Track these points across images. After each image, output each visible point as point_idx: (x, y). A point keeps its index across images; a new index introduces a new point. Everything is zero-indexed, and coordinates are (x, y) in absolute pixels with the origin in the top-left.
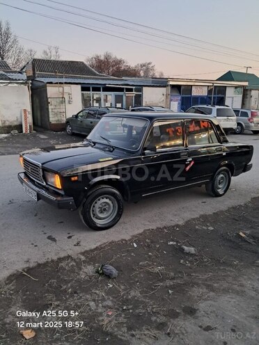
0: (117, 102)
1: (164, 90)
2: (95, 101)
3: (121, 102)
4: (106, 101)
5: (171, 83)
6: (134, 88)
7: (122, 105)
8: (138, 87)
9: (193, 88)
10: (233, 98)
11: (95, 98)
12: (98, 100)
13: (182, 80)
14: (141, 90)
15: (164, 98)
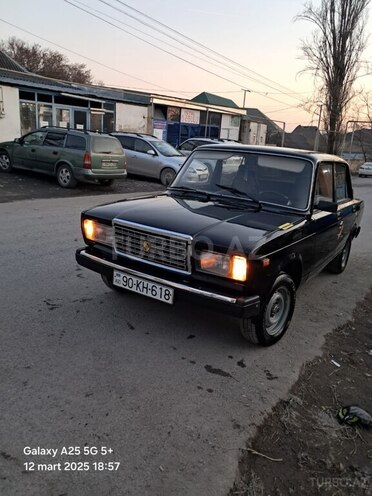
0: (77, 122)
1: (144, 110)
2: (41, 118)
3: (83, 122)
4: (60, 118)
5: (156, 101)
6: (104, 102)
7: (85, 127)
8: (110, 103)
9: (183, 112)
10: (229, 130)
11: (41, 112)
12: (47, 117)
13: (169, 98)
14: (113, 107)
15: (145, 122)
